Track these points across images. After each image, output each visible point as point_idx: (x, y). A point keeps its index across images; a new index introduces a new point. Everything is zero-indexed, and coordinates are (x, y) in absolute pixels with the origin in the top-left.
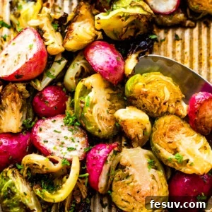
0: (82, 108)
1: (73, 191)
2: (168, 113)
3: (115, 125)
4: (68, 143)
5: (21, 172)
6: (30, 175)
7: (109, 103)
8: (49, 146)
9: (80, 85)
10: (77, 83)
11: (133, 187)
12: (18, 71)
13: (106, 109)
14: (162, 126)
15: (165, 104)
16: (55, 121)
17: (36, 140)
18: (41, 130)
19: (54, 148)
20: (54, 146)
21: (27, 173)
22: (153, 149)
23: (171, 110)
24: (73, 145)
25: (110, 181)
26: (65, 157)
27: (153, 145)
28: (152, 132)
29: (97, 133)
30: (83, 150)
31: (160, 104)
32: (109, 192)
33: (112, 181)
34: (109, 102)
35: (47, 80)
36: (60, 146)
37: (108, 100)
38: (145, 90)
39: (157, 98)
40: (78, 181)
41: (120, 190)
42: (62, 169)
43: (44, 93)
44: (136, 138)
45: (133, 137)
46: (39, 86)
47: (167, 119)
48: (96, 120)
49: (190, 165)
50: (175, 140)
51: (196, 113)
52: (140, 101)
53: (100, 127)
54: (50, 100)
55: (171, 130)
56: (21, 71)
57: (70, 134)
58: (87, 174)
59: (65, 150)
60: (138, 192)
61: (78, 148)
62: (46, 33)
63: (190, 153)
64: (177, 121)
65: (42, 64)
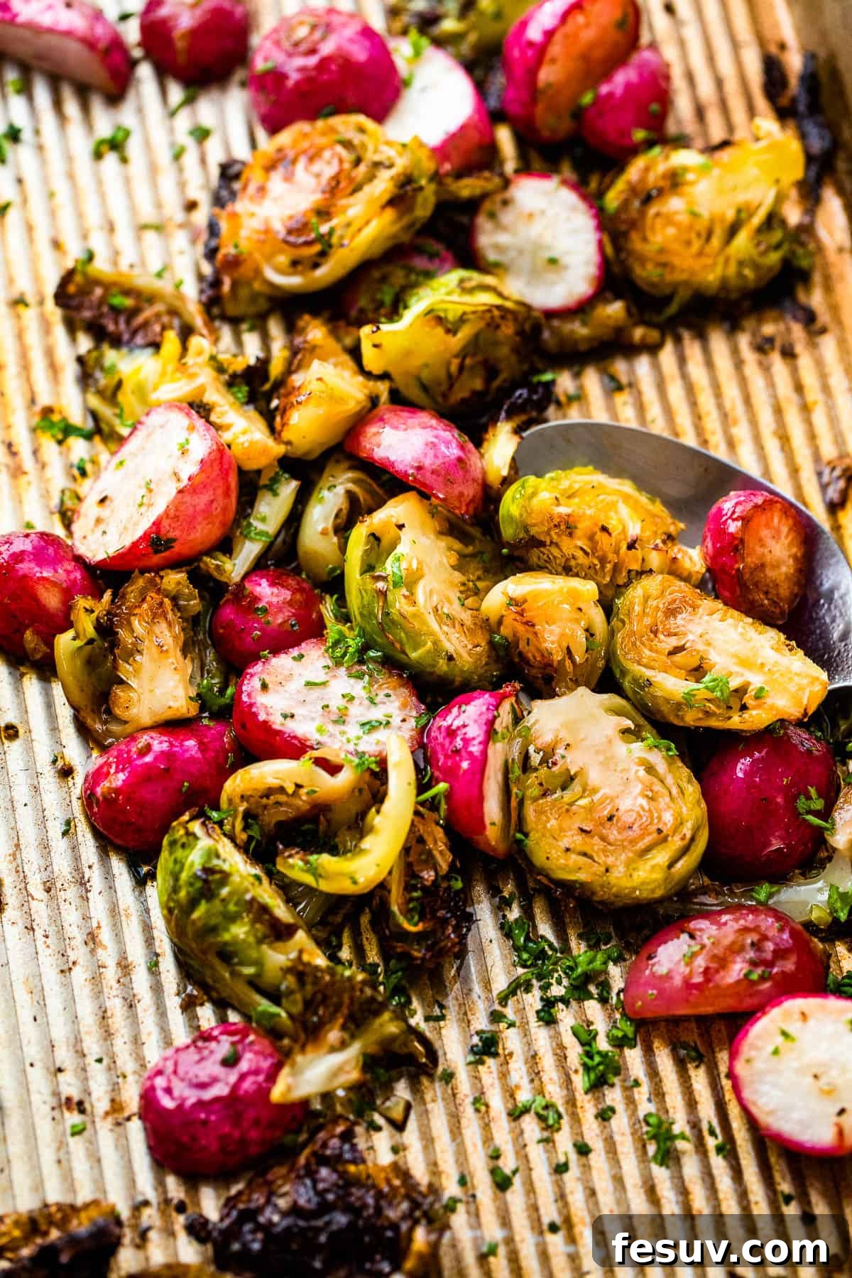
0: (383, 594)
1: (406, 850)
2: (646, 572)
3: (491, 643)
4: (359, 712)
5: (227, 828)
6: (255, 832)
7: (458, 577)
8: (303, 728)
9: (359, 535)
10: (343, 548)
11: (590, 809)
12: (157, 524)
13: (454, 595)
14: (637, 608)
15: (631, 546)
16: (301, 656)
17: (255, 715)
18: (264, 687)
19: (320, 730)
20: (316, 724)
21: (246, 828)
22: (627, 684)
23: (655, 560)
24: (377, 714)
25: (514, 803)
26: (361, 748)
27: (624, 673)
28: (612, 634)
29: (442, 666)
30: (412, 723)
31: (617, 552)
32: (519, 836)
33: (521, 803)
34: (457, 574)
35: (249, 551)
36: (335, 722)
37: (453, 567)
38: (563, 510)
39: (604, 529)
40: (417, 813)
41: (553, 823)
42: (357, 790)
43: (248, 586)
44: (568, 663)
45: (558, 657)
46: (228, 565)
47: (650, 585)
48: (435, 626)
49: (757, 698)
50: (691, 637)
51: (736, 549)
52: (555, 552)
53: (449, 647)
54: (270, 603)
55: (671, 612)
56: (165, 523)
57: (358, 688)
58: (442, 786)
59: (353, 730)
60: (610, 818)
61: (396, 721)
62: (218, 409)
63: (745, 663)
64: (680, 588)
65: (227, 494)
